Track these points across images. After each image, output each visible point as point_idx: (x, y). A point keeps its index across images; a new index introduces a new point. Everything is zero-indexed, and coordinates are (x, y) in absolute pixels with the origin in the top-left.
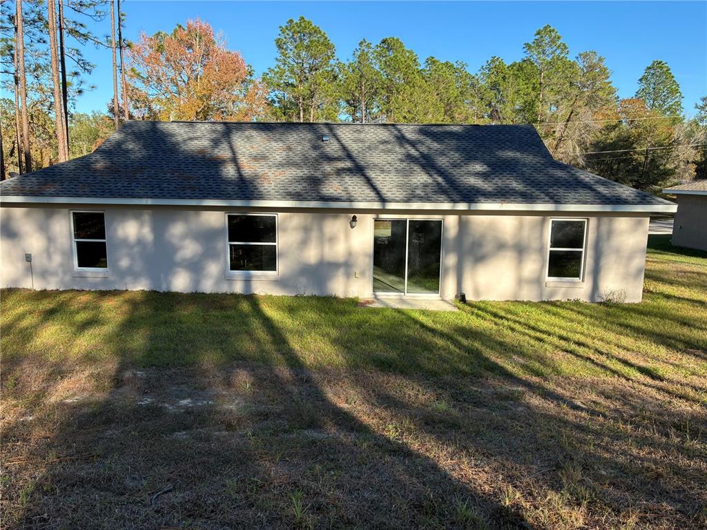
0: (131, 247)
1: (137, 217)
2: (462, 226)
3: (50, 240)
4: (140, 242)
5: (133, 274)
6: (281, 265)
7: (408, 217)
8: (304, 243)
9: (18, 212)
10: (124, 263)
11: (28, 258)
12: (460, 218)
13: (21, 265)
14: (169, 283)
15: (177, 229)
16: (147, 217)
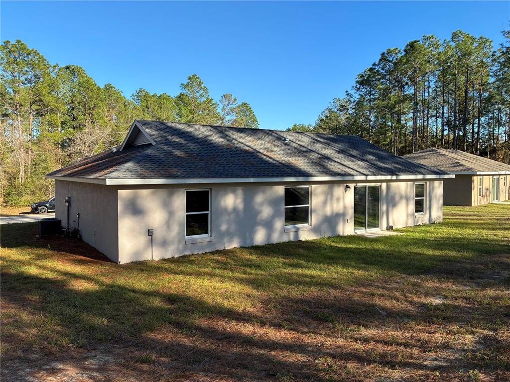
0: (229, 214)
1: (234, 192)
2: (388, 188)
3: (171, 214)
4: (235, 210)
5: (230, 235)
6: (314, 219)
7: (368, 185)
8: (325, 203)
9: (145, 192)
10: (224, 227)
11: (150, 233)
12: (387, 184)
13: (143, 239)
14: (252, 239)
15: (259, 198)
16: (240, 191)
